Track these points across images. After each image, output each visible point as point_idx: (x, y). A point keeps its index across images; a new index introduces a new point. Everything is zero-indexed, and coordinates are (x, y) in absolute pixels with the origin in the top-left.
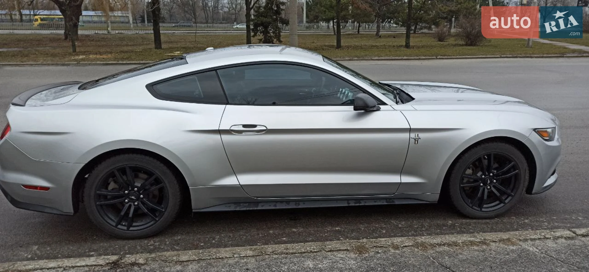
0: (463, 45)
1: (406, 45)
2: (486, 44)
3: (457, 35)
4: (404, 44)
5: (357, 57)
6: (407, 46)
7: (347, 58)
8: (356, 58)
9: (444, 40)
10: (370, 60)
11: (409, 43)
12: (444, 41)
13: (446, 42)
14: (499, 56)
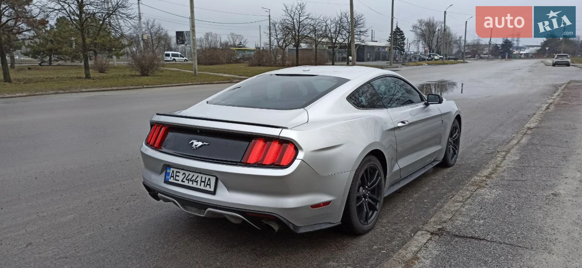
0: (138, 76)
1: (86, 76)
2: (160, 74)
3: (130, 66)
4: (84, 76)
5: (61, 89)
6: (88, 77)
7: (51, 92)
8: (62, 91)
9: (104, 71)
10: (79, 92)
11: (89, 74)
12: (105, 73)
13: (108, 73)
14: (191, 83)
